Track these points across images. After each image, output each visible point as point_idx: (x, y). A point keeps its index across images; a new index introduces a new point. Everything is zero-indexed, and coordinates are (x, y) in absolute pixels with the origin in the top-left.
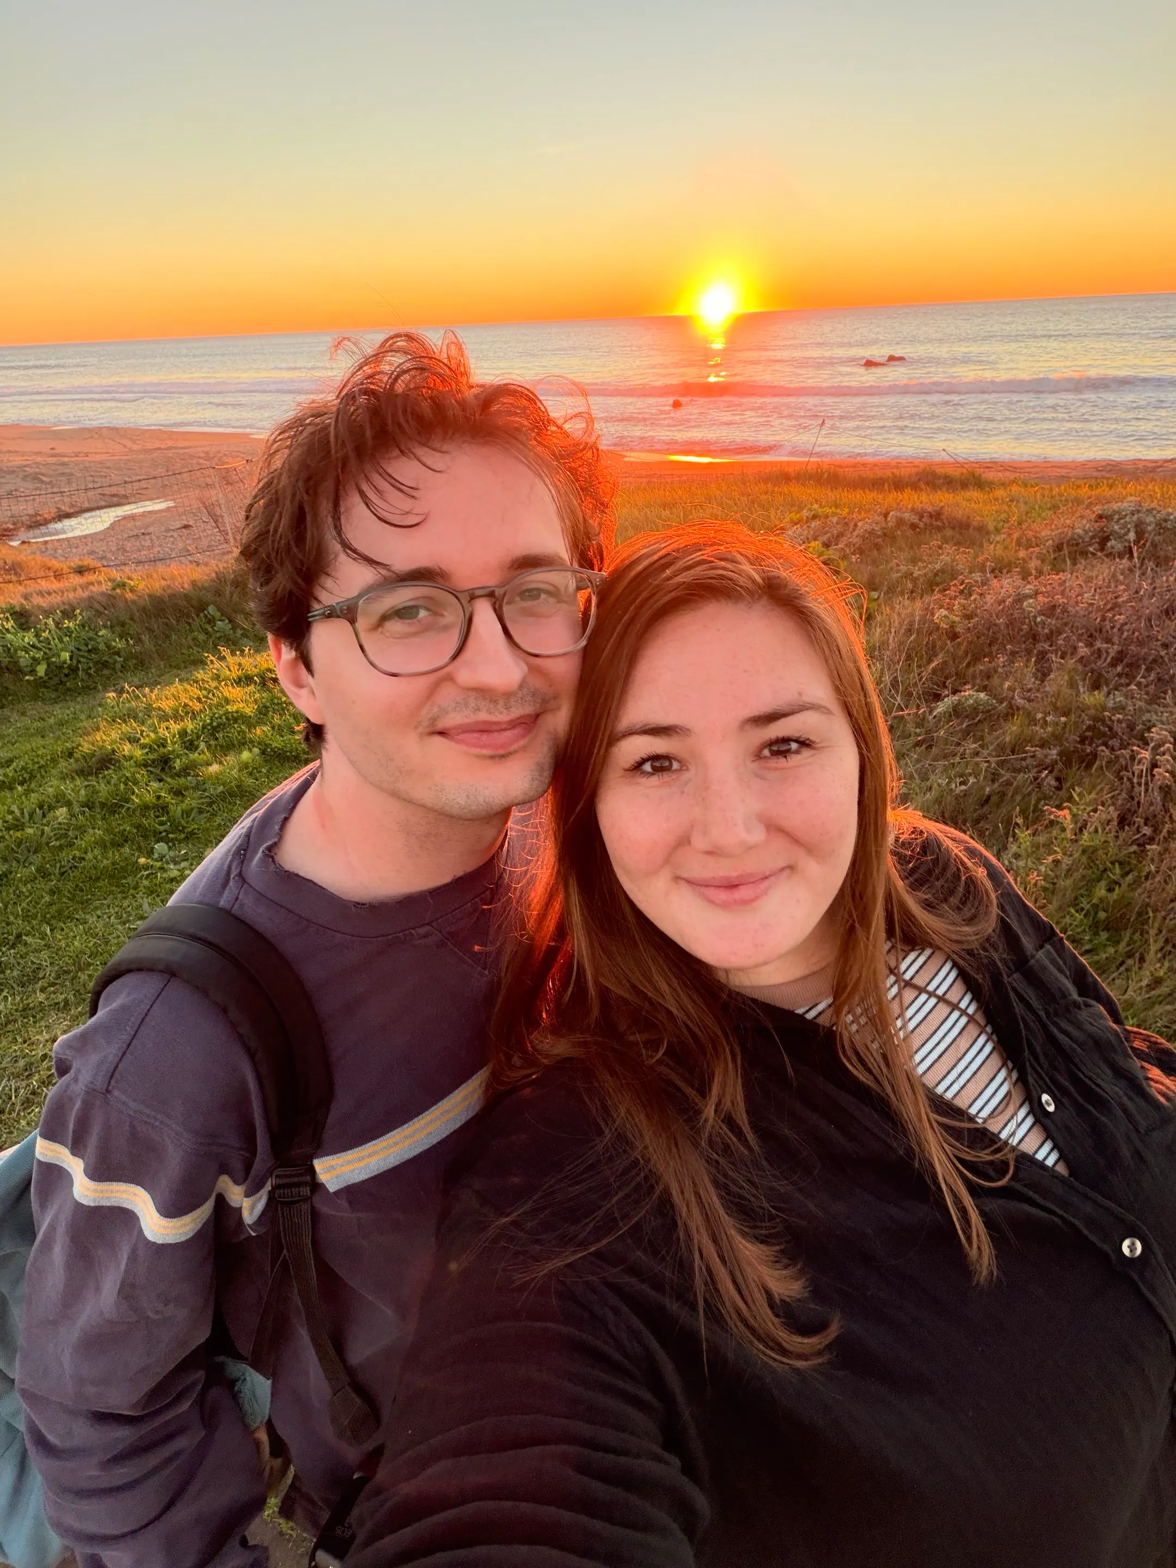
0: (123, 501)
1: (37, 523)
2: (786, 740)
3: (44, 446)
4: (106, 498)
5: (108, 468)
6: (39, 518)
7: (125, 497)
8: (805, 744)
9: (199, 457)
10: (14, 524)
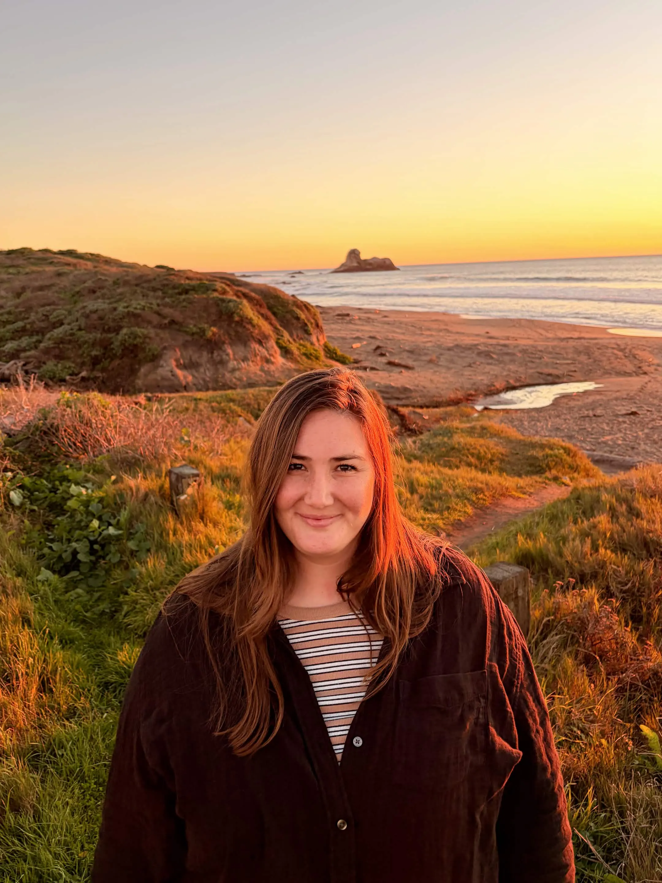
0: (557, 380)
1: (492, 392)
2: (347, 466)
3: (481, 330)
4: (543, 376)
5: (541, 351)
6: (493, 388)
7: (558, 377)
8: (353, 468)
9: (613, 348)
10: (476, 391)
